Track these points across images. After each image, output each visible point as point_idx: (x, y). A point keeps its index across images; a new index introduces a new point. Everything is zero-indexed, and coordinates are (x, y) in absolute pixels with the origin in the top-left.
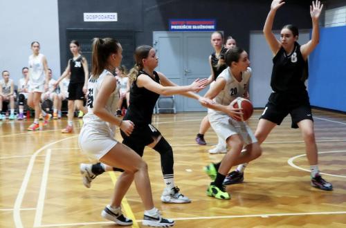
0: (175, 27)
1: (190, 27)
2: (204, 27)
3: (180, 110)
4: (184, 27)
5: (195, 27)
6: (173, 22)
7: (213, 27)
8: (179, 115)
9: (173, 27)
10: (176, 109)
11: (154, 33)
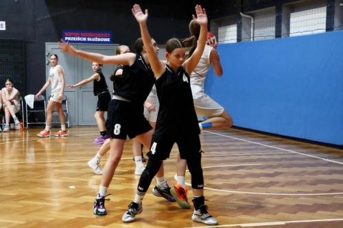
0: (69, 39)
1: (84, 39)
2: (99, 40)
3: (74, 124)
4: (79, 39)
5: (89, 39)
6: (67, 34)
7: (108, 40)
8: (73, 129)
9: (66, 38)
10: (70, 122)
11: (46, 43)
